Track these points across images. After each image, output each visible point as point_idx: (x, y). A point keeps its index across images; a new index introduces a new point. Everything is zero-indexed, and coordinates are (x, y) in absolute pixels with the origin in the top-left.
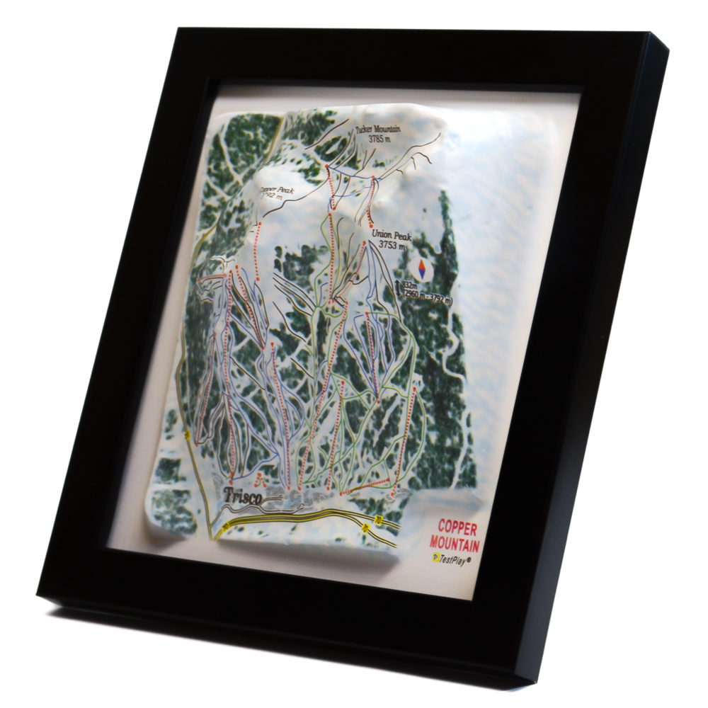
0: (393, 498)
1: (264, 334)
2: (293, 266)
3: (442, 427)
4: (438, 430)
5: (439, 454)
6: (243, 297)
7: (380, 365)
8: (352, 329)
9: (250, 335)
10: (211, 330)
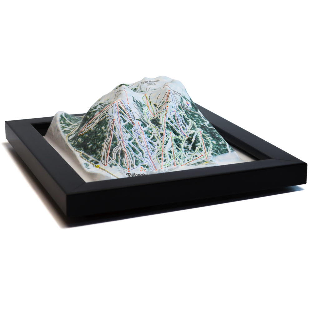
0: (208, 159)
1: (134, 121)
3: (216, 139)
5: (219, 146)
6: (124, 109)
8: (170, 117)
9: (128, 121)
10: (111, 120)
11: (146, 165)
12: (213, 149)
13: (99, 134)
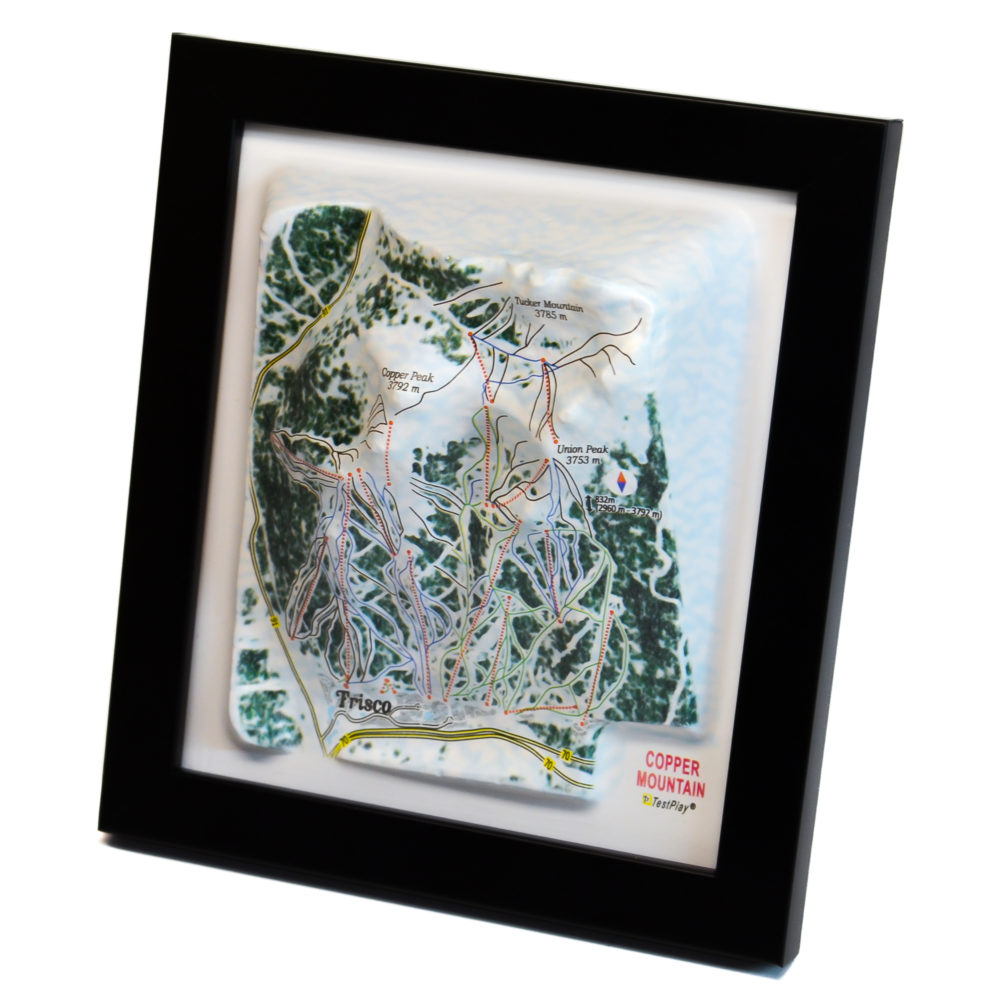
0: (584, 729)
1: (397, 541)
2: (436, 466)
3: (651, 657)
4: (645, 659)
5: (647, 685)
6: (368, 502)
7: (562, 581)
8: (525, 545)
9: (376, 539)
10: (320, 532)
11: (405, 672)
12: (620, 695)
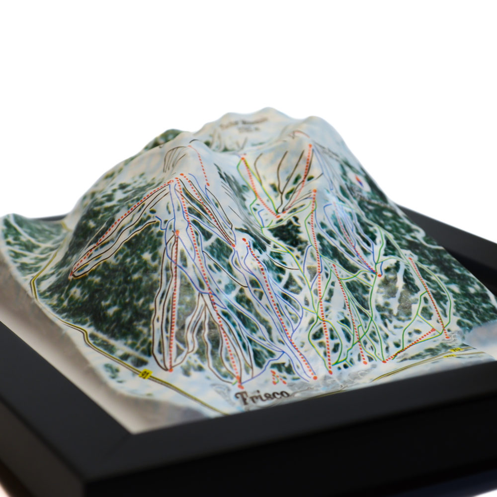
1: (230, 233)
3: (457, 281)
6: (198, 199)
7: (363, 249)
8: (324, 219)
9: (216, 234)
10: (169, 234)
11: (283, 364)
12: (458, 310)
13: (136, 276)
